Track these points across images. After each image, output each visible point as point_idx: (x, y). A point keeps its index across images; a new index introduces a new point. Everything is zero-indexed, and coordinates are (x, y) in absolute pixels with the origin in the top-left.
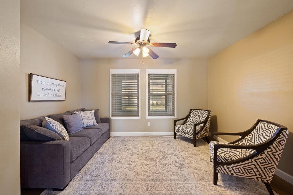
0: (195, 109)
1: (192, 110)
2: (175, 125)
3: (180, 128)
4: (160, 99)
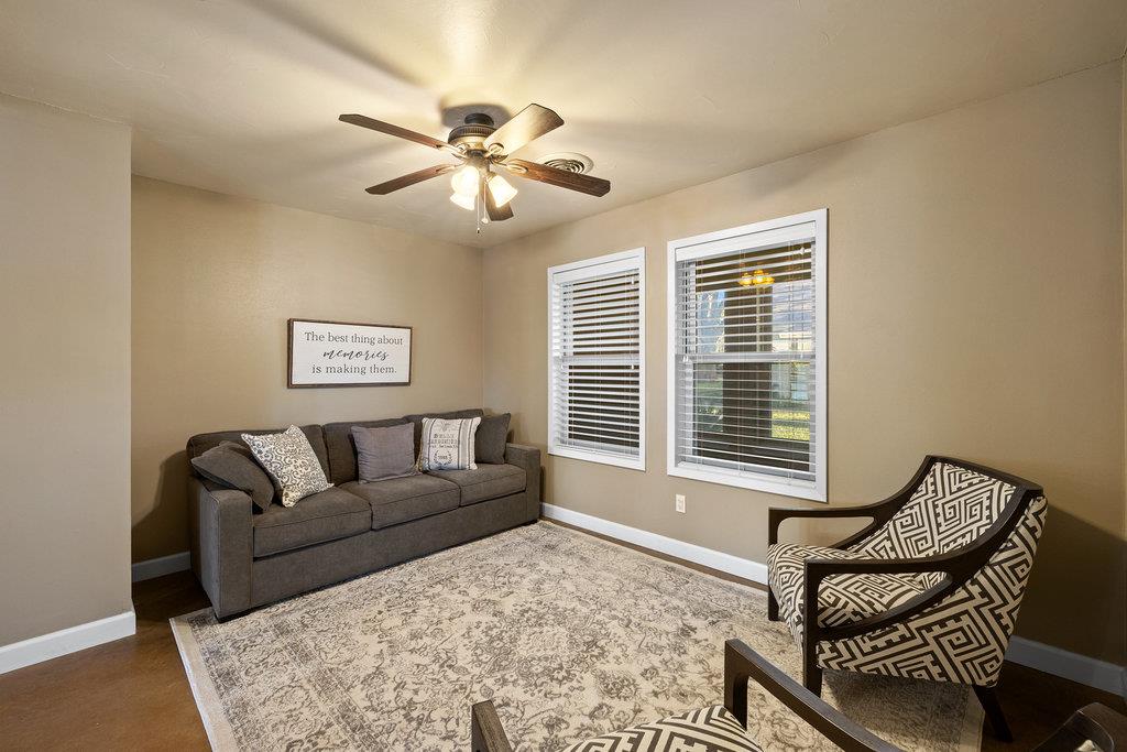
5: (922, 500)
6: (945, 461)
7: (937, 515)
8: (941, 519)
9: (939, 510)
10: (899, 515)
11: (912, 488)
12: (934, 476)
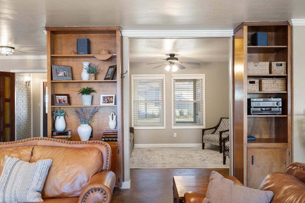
0: (225, 118)
1: (223, 119)
2: (203, 134)
3: (208, 136)
4: (187, 107)
5: (222, 124)
6: (224, 118)
7: (225, 126)
8: (226, 126)
9: (225, 125)
10: (219, 127)
11: (220, 123)
12: (223, 120)
